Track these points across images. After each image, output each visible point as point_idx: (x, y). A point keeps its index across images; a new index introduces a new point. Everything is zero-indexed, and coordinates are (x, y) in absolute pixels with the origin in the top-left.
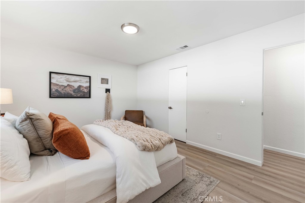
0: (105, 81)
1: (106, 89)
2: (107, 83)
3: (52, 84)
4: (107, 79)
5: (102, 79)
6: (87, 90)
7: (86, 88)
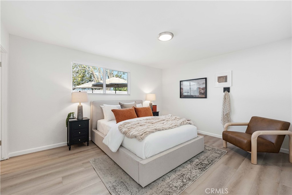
0: (223, 79)
1: (224, 88)
2: (226, 81)
3: (181, 89)
4: (225, 76)
5: (219, 78)
6: (204, 91)
7: (203, 89)
